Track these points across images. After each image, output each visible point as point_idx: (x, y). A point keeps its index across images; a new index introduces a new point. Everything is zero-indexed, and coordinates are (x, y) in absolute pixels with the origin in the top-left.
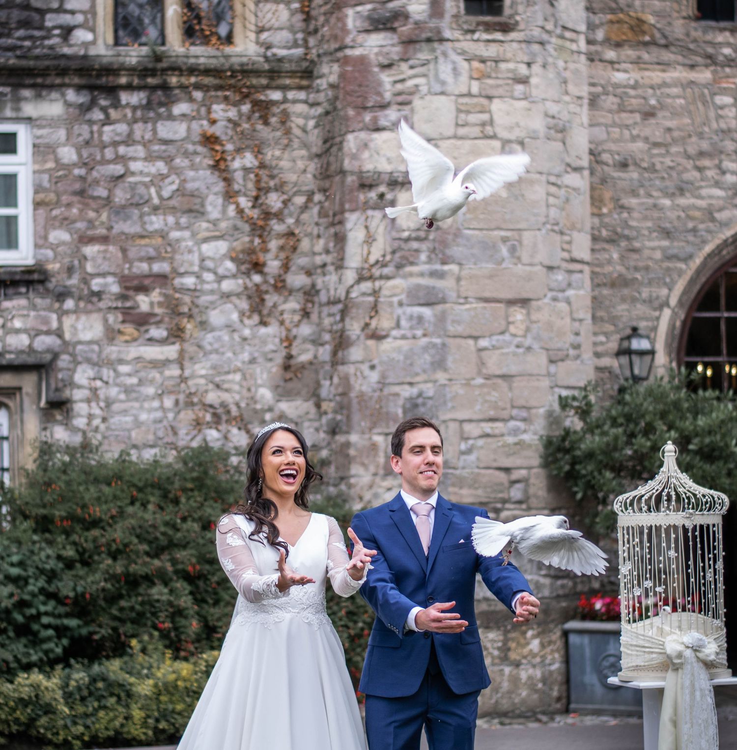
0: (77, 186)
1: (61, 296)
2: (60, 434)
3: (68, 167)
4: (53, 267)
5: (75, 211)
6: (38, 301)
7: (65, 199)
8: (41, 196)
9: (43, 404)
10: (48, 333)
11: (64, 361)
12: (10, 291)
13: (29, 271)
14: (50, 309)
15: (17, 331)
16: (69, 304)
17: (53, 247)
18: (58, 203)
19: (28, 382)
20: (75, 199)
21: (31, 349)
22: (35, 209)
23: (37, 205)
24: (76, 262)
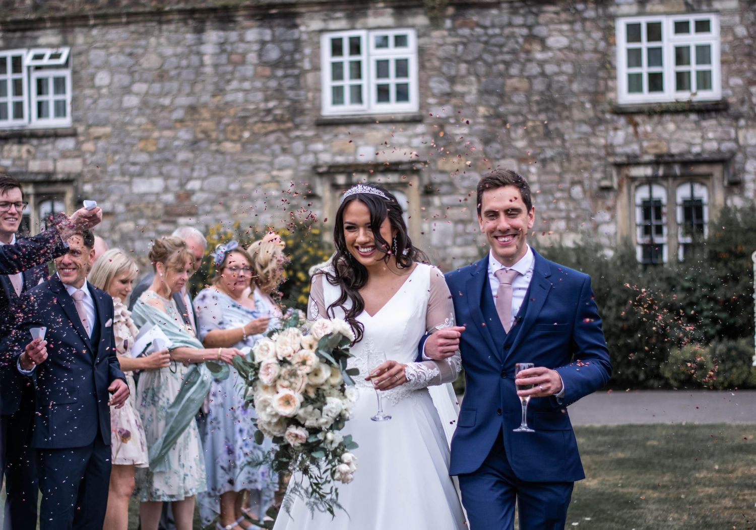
0: (747, 50)
1: (737, 117)
2: (737, 202)
3: (741, 40)
4: (732, 100)
5: (745, 66)
6: (724, 121)
7: (739, 58)
8: (725, 58)
9: (726, 183)
10: (730, 140)
11: (739, 157)
12: (706, 116)
13: (717, 103)
14: (731, 125)
15: (710, 140)
16: (742, 122)
17: (732, 88)
18: (735, 61)
19: (717, 171)
20: (745, 59)
21: (719, 150)
22: (722, 67)
23: (723, 62)
24: (746, 98)
